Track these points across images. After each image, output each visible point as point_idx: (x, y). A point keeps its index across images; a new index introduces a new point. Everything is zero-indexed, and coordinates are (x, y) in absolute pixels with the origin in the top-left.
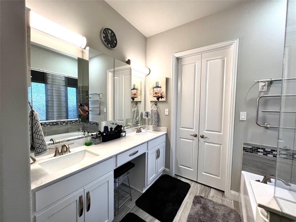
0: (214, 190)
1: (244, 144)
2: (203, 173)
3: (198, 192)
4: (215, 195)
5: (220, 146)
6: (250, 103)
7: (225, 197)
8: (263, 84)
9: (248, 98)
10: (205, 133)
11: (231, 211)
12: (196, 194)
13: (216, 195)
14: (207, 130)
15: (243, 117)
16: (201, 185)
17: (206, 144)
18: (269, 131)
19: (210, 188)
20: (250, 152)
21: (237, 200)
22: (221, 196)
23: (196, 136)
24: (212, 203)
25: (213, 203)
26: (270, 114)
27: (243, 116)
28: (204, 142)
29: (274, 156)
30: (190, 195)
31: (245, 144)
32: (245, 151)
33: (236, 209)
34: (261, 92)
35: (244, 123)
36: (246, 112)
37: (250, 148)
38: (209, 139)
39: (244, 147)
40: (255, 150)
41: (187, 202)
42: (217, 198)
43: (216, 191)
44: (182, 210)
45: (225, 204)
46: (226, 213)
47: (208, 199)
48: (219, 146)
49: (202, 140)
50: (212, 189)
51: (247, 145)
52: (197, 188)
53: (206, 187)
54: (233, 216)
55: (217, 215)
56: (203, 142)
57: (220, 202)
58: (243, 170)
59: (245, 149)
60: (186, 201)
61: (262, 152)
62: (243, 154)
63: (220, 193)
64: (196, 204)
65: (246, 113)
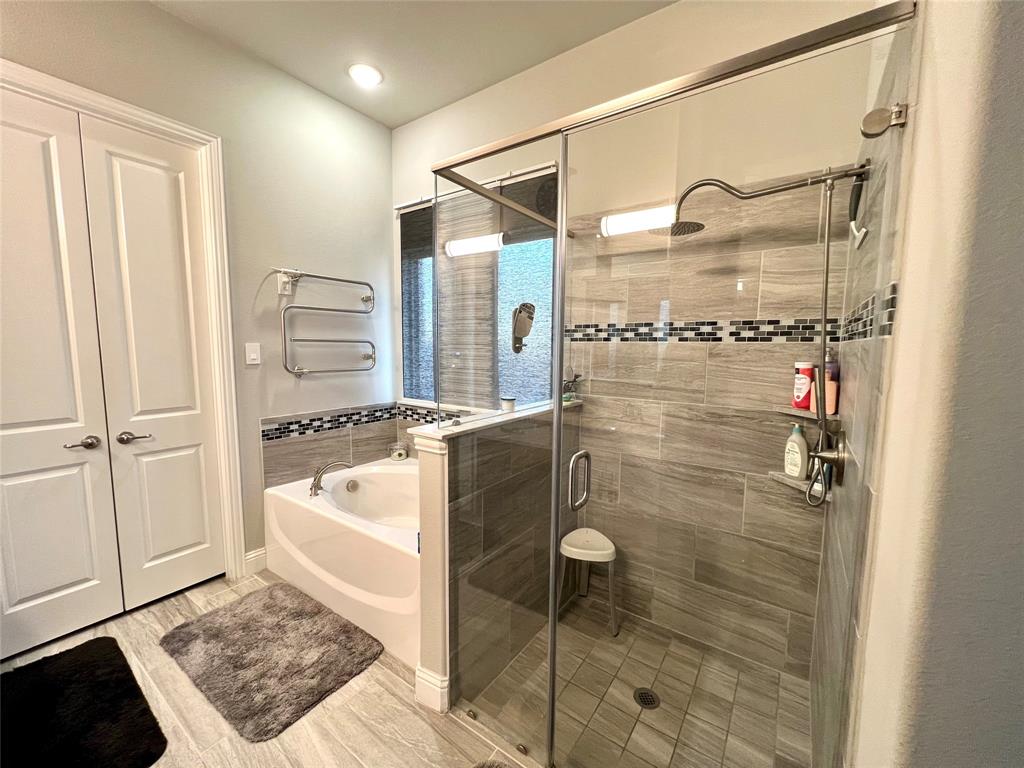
0: (195, 591)
1: (263, 424)
2: (148, 565)
3: (158, 627)
4: (209, 596)
5: (197, 453)
6: (264, 321)
7: (236, 582)
8: (286, 279)
9: (259, 310)
10: (135, 423)
11: (270, 590)
12: (157, 636)
13: (211, 593)
14: (142, 413)
15: (253, 356)
16: (145, 611)
17: (145, 459)
18: (303, 383)
19: (180, 597)
20: (277, 438)
21: (260, 568)
22: (224, 585)
23: (91, 445)
24: (221, 613)
25: (225, 609)
26: (301, 346)
27: (253, 353)
28: (137, 455)
29: (315, 431)
30: (138, 653)
31: (264, 422)
32: (268, 439)
33: (273, 582)
34: (281, 296)
35: (257, 373)
36: (258, 342)
37: (276, 429)
38: (154, 439)
39: (263, 431)
40: (284, 430)
41: (151, 673)
42: (221, 598)
43: (204, 589)
44: (160, 697)
45: (246, 592)
46: (266, 600)
47: (205, 615)
48: (192, 451)
49: (124, 453)
50: (187, 594)
51: (270, 423)
52: (142, 624)
53: (166, 602)
54: (280, 594)
55: (253, 619)
56: (133, 458)
57: (232, 597)
58: (266, 487)
59: (266, 435)
60: (146, 674)
61: (297, 430)
62: (264, 447)
63: (217, 586)
64: (185, 649)
65: (258, 344)
